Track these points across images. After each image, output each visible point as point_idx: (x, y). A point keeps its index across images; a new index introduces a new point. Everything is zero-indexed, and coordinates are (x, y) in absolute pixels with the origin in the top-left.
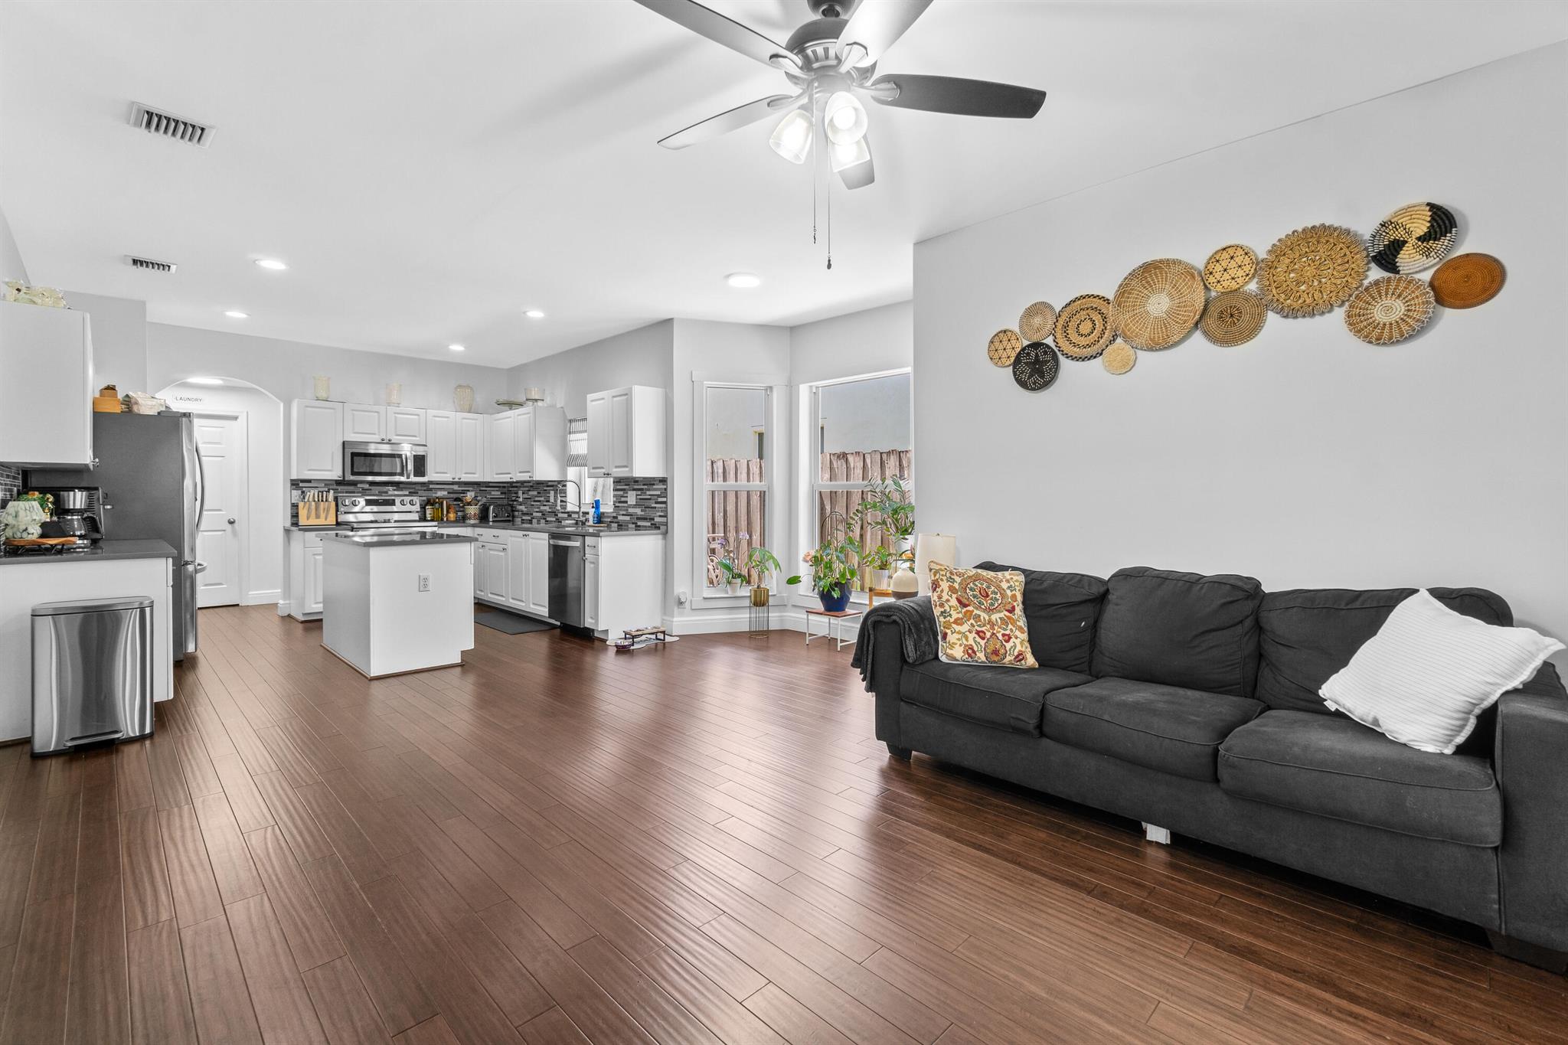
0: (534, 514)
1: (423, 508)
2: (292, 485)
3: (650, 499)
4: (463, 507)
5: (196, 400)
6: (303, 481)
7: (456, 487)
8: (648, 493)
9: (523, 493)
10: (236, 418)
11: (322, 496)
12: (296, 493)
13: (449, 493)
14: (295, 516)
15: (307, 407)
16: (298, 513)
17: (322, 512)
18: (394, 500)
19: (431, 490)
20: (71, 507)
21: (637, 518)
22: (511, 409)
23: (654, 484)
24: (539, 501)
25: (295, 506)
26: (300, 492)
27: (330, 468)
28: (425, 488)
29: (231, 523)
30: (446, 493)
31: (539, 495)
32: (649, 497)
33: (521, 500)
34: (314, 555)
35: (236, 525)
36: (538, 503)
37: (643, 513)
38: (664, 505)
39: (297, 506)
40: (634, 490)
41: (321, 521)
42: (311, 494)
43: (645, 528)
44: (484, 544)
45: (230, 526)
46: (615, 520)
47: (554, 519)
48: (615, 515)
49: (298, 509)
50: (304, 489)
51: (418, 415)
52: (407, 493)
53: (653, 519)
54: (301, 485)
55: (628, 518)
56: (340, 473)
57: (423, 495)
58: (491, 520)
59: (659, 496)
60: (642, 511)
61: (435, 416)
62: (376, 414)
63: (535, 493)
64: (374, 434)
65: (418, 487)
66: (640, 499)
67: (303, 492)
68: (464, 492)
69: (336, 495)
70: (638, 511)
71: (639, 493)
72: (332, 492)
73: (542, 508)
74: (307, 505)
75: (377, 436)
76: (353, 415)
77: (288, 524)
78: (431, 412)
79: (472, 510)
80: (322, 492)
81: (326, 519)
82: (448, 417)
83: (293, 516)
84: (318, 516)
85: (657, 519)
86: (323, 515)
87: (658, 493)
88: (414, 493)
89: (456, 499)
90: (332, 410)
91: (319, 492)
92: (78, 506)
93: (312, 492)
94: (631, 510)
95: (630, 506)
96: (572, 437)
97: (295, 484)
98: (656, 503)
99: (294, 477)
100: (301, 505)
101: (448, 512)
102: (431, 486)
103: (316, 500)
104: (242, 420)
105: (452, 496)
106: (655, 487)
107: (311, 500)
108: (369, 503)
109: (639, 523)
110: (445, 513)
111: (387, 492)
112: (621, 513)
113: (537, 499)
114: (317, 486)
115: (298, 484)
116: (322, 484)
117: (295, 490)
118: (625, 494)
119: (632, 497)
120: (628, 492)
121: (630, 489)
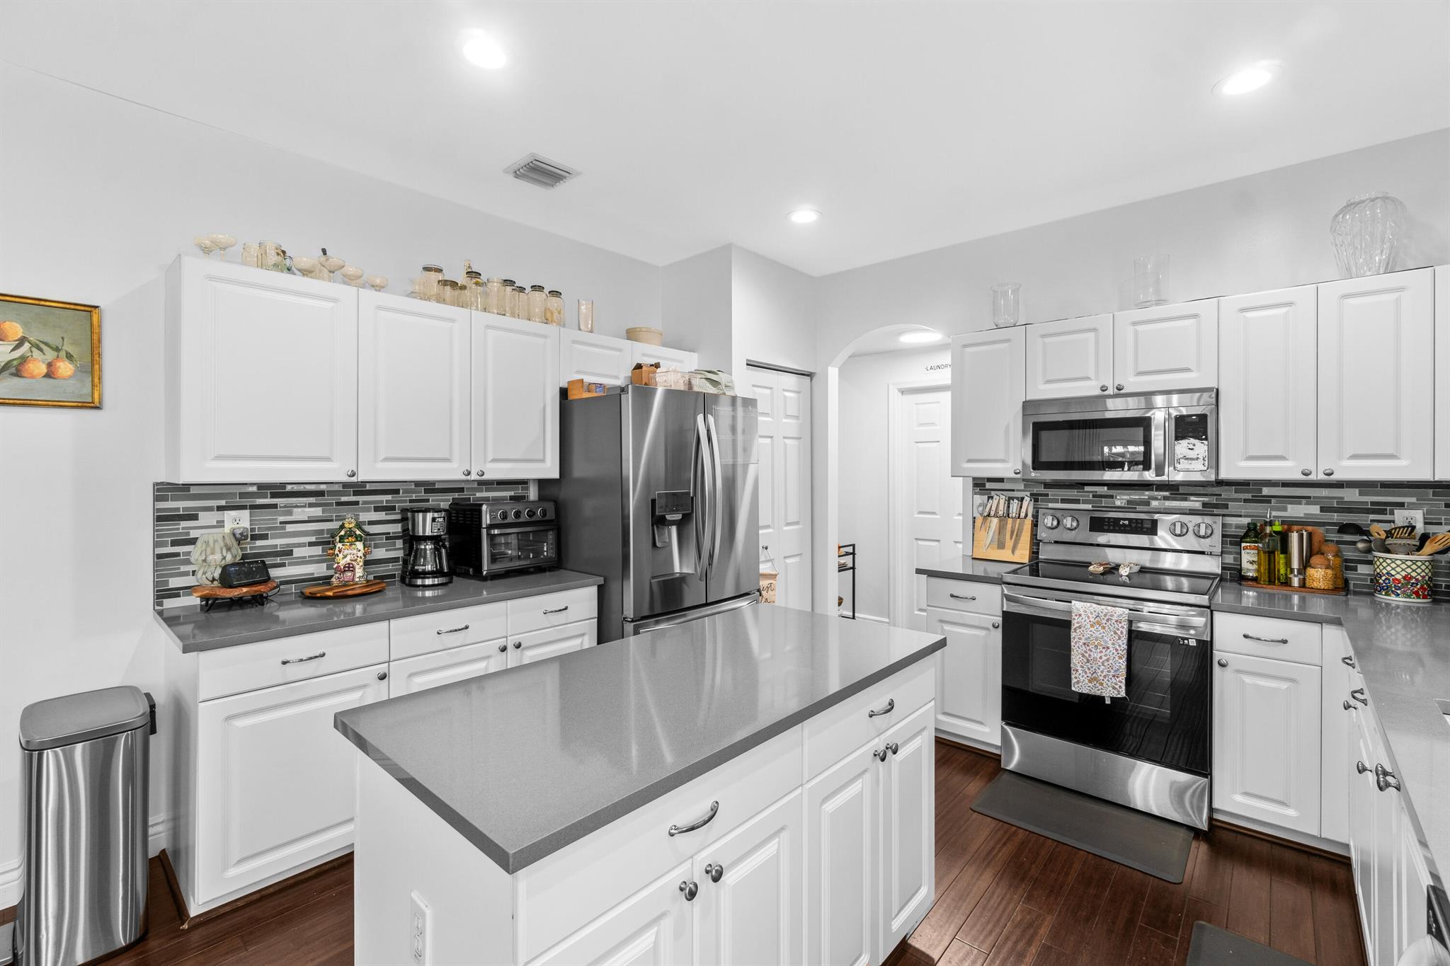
1: (1233, 545)
2: (975, 485)
6: (990, 480)
12: (980, 499)
13: (1322, 510)
17: (1009, 537)
19: (1267, 500)
20: (421, 534)
28: (1249, 496)
30: (1315, 510)
41: (1005, 555)
42: (998, 503)
50: (991, 492)
52: (1198, 505)
54: (988, 486)
56: (1021, 465)
57: (1243, 512)
61: (1243, 310)
67: (990, 498)
76: (1049, 343)
81: (1013, 552)
82: (1290, 304)
86: (1009, 544)
88: (1216, 506)
89: (1344, 528)
92: (428, 533)
97: (980, 485)
101: (1305, 564)
102: (1266, 491)
105: (1336, 517)
110: (1299, 566)
111: (1148, 504)
114: (1013, 490)
115: (984, 485)
116: (1022, 487)
117: (978, 496)
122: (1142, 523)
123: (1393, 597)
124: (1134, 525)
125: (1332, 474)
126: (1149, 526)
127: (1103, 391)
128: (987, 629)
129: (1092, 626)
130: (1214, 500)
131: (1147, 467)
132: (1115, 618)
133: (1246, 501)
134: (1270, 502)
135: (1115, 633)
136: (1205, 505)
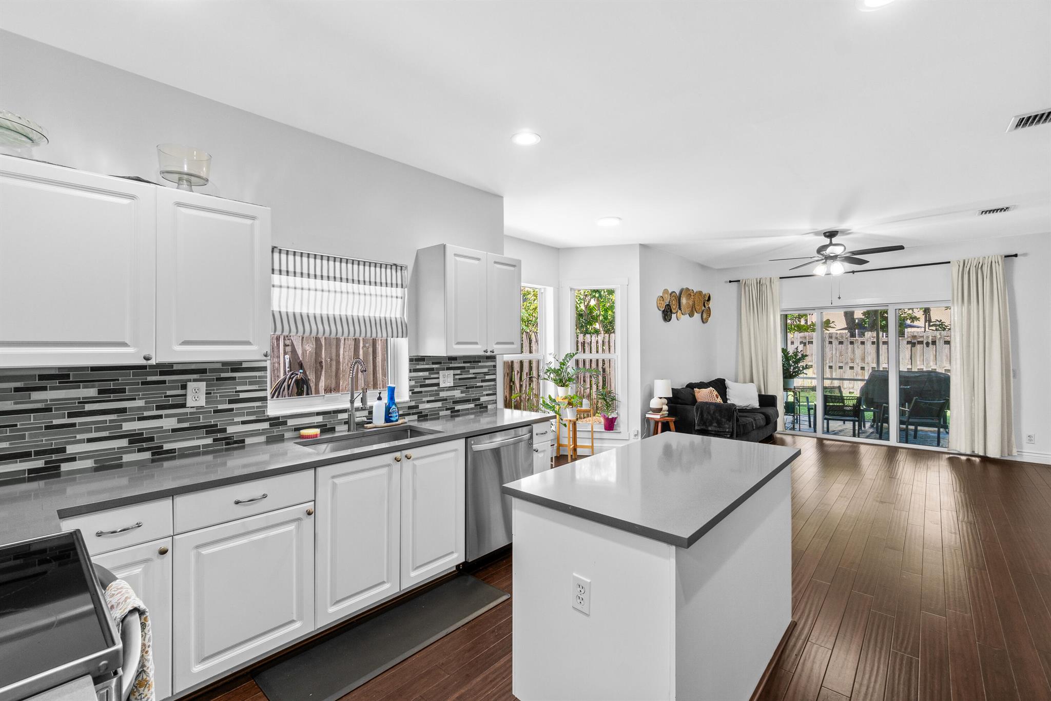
3: (475, 378)
8: (472, 371)
21: (455, 402)
23: (480, 362)
32: (473, 376)
37: (464, 395)
38: (492, 383)
40: (449, 369)
43: (467, 412)
46: (414, 411)
48: (413, 404)
53: (479, 399)
55: (439, 404)
59: (485, 374)
60: (462, 392)
66: (460, 379)
70: (457, 394)
71: (458, 372)
85: (483, 399)
87: (486, 370)
94: (443, 394)
95: (443, 389)
98: (483, 381)
106: (480, 364)
109: (457, 407)
112: (425, 399)
118: (433, 376)
119: (446, 379)
120: (438, 373)
121: (443, 369)
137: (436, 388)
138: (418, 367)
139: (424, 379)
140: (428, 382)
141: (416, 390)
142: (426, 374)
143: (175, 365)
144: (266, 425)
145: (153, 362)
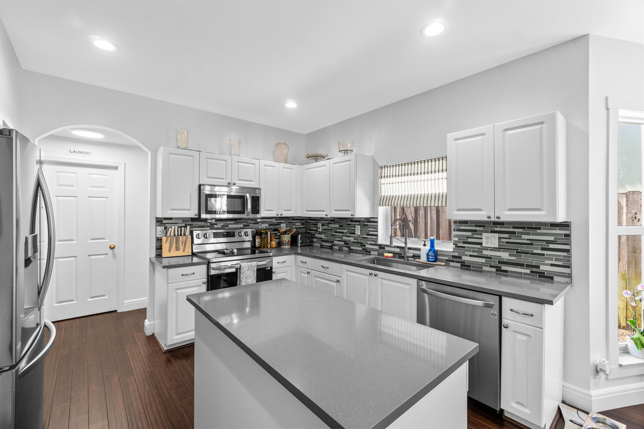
0: (335, 242)
1: (254, 237)
2: (157, 222)
4: (279, 236)
5: (86, 153)
6: (165, 219)
7: (274, 221)
8: (526, 237)
9: (323, 225)
10: (116, 168)
11: (181, 231)
12: (160, 229)
13: (269, 225)
14: (159, 248)
15: (170, 153)
16: (161, 246)
17: (181, 243)
18: (234, 233)
19: (258, 223)
21: (501, 263)
22: (316, 161)
23: (540, 229)
24: (342, 233)
25: (159, 240)
26: (163, 227)
27: (188, 208)
29: (112, 248)
30: (267, 225)
31: (341, 228)
32: (528, 242)
33: (320, 230)
34: (176, 289)
35: (115, 250)
36: (341, 234)
39: (161, 240)
41: (180, 253)
42: (173, 230)
43: (520, 275)
44: (309, 271)
45: (111, 251)
47: (361, 249)
49: (161, 242)
50: (167, 225)
51: (254, 164)
54: (164, 221)
55: (482, 260)
56: (196, 212)
58: (299, 245)
60: (511, 256)
61: (265, 165)
62: (224, 162)
63: (337, 226)
64: (223, 179)
65: (249, 222)
67: (166, 228)
68: (279, 224)
69: (192, 229)
70: (504, 256)
72: (188, 227)
73: (345, 238)
74: (169, 240)
75: (224, 181)
76: (207, 162)
77: (153, 255)
78: (263, 162)
79: (286, 238)
80: (181, 227)
81: (184, 251)
83: (157, 249)
84: (177, 249)
86: (181, 248)
88: (249, 226)
89: (274, 230)
90: (190, 158)
91: (178, 227)
93: (173, 227)
95: (487, 249)
96: (383, 180)
97: (159, 221)
99: (160, 216)
100: (164, 239)
101: (271, 241)
103: (176, 234)
104: (121, 168)
105: (271, 227)
107: (172, 234)
108: (216, 235)
109: (505, 268)
110: (269, 241)
112: (468, 253)
113: (338, 230)
114: (177, 223)
115: (162, 221)
116: (181, 222)
117: (159, 227)
118: (475, 236)
119: (489, 240)
120: (482, 235)
121: (488, 232)
122: (230, 233)
123: (286, 246)
124: (228, 234)
125: (282, 215)
126: (232, 234)
127: (229, 184)
128: (200, 286)
129: (247, 271)
130: (246, 224)
131: (244, 213)
132: (253, 266)
133: (254, 223)
134: (258, 224)
135: (254, 271)
136: (244, 226)
137: (479, 246)
138: (461, 228)
139: (467, 237)
140: (470, 240)
141: (459, 245)
142: (469, 234)
143: (353, 219)
144: (377, 247)
145: (329, 217)
